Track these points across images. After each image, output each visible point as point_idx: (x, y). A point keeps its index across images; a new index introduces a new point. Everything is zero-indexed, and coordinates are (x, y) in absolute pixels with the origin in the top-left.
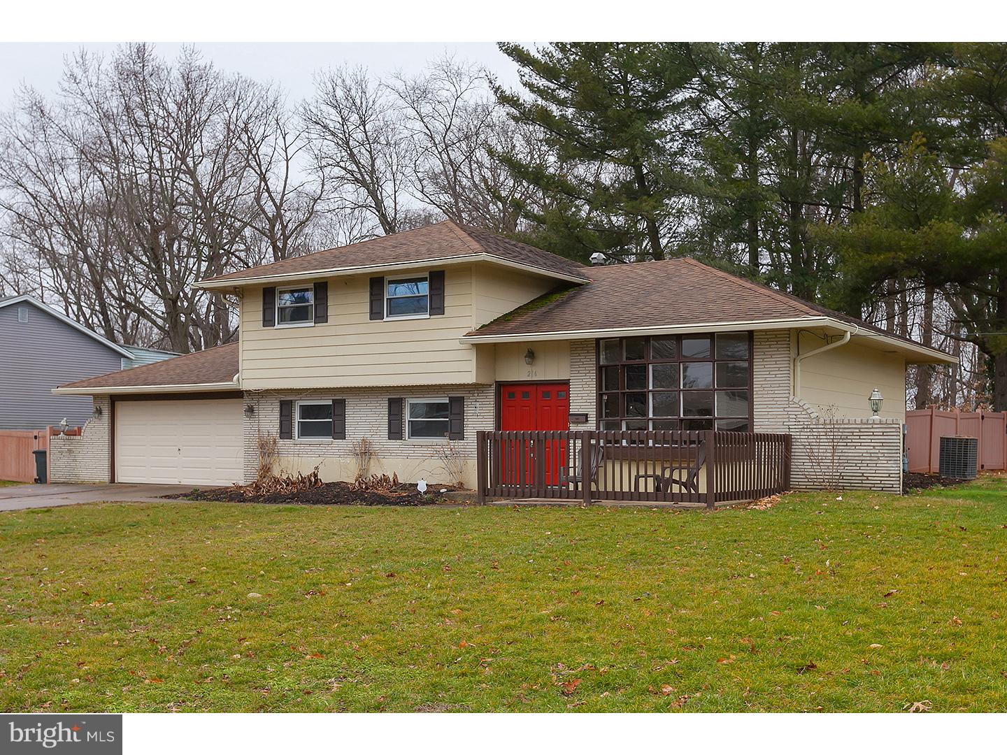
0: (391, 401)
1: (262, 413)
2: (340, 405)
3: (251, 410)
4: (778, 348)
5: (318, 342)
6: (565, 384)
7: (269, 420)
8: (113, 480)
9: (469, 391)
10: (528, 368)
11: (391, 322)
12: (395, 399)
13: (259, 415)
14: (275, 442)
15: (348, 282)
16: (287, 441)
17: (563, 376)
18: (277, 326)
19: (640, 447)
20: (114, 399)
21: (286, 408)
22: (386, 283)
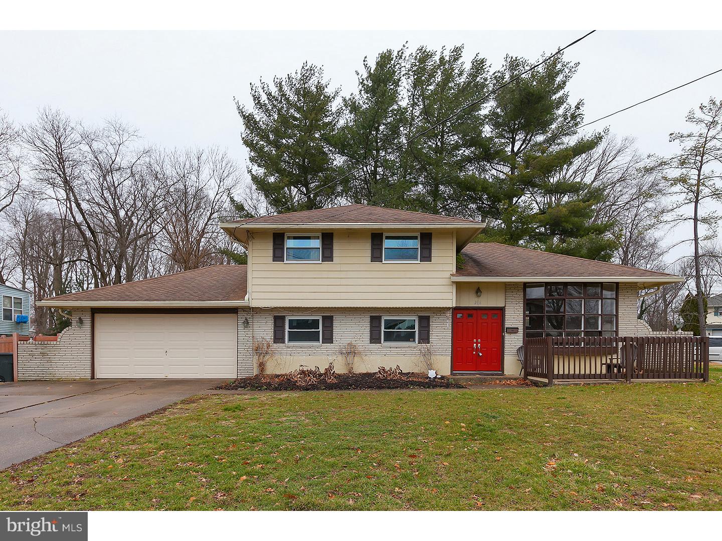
0: (372, 318)
1: (256, 325)
2: (328, 321)
3: (246, 323)
4: (632, 293)
5: (325, 275)
6: (501, 310)
7: (264, 330)
8: (93, 377)
9: (434, 312)
10: (476, 299)
11: (388, 265)
12: (375, 316)
13: (253, 326)
14: (268, 346)
15: (351, 235)
16: (281, 345)
17: (501, 305)
18: (285, 262)
19: (560, 348)
20: (95, 311)
21: (279, 321)
22: (384, 238)
